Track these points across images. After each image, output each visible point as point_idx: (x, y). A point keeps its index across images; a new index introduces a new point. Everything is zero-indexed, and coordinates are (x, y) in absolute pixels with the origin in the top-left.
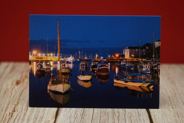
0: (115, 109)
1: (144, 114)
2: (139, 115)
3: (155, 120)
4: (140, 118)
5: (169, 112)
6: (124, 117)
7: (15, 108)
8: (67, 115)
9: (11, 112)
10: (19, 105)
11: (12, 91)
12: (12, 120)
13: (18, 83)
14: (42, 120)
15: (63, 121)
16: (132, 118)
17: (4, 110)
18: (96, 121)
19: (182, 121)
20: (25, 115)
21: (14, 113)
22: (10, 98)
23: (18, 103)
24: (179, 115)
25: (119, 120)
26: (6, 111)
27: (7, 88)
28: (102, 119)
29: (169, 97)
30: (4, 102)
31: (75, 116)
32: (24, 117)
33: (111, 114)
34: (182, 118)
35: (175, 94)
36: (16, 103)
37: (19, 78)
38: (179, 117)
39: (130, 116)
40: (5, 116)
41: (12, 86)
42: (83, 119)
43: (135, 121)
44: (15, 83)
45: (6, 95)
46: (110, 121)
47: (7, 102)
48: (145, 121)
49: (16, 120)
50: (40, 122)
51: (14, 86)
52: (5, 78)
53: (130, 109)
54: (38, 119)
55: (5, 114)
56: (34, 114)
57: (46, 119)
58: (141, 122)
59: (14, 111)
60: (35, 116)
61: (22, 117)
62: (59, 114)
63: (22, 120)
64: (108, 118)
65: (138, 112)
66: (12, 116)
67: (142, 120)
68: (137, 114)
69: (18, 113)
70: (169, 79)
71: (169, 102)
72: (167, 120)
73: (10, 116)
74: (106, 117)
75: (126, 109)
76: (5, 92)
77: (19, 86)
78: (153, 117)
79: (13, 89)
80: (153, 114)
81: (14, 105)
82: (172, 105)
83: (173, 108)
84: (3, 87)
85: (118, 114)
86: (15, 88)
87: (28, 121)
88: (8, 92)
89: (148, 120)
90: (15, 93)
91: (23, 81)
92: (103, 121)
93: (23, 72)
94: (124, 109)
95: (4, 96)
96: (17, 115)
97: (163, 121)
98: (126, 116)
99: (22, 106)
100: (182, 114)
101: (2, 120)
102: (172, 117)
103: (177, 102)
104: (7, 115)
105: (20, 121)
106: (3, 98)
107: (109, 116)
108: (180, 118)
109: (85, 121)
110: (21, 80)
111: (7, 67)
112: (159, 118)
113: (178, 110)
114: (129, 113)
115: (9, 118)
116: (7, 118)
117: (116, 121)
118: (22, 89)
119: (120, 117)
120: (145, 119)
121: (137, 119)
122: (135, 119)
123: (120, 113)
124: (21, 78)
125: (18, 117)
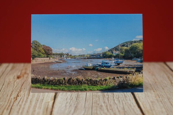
0: (105, 93)
1: (129, 96)
2: (126, 97)
3: (139, 99)
4: (127, 98)
5: (150, 94)
6: (113, 98)
7: (19, 94)
8: (64, 98)
9: (15, 97)
10: (22, 92)
11: (14, 83)
12: (17, 102)
13: (18, 77)
14: (42, 102)
15: (61, 102)
16: (119, 99)
17: (9, 95)
18: (89, 101)
19: (162, 100)
20: (27, 98)
21: (18, 97)
22: (13, 87)
23: (20, 91)
24: (160, 96)
25: (108, 100)
26: (10, 96)
27: (9, 81)
28: (94, 100)
29: (150, 84)
30: (8, 90)
31: (71, 98)
32: (27, 100)
33: (101, 97)
34: (162, 98)
35: (156, 82)
36: (19, 91)
37: (19, 74)
38: (159, 97)
39: (118, 97)
40: (10, 100)
41: (14, 80)
42: (78, 100)
43: (122, 101)
44: (16, 77)
45: (9, 85)
46: (101, 101)
47: (11, 90)
48: (131, 101)
49: (20, 102)
50: (41, 103)
51: (15, 79)
52: (7, 74)
53: (118, 93)
54: (39, 101)
55: (10, 98)
56: (36, 97)
57: (46, 101)
58: (127, 101)
59: (18, 96)
60: (36, 99)
61: (25, 100)
62: (56, 97)
63: (26, 102)
64: (99, 99)
65: (125, 95)
66: (16, 100)
67: (128, 100)
68: (124, 96)
69: (21, 97)
70: (150, 72)
71: (151, 88)
72: (150, 100)
73: (14, 99)
74: (97, 99)
75: (114, 93)
76: (8, 84)
77: (20, 79)
78: (137, 98)
79: (15, 81)
80: (138, 96)
81: (17, 92)
82: (153, 90)
83: (154, 91)
84: (6, 80)
85: (108, 96)
86: (17, 81)
87: (31, 102)
88: (11, 84)
89: (134, 100)
90: (17, 84)
91: (23, 76)
92: (95, 101)
93: (22, 70)
94: (112, 93)
95: (7, 86)
96: (21, 99)
97: (146, 100)
98: (114, 97)
99: (24, 92)
100: (162, 95)
101: (8, 102)
102: (153, 97)
103: (158, 88)
104: (12, 99)
105: (24, 102)
106: (7, 88)
107: (100, 98)
108: (161, 98)
109: (79, 101)
110: (21, 75)
111: (8, 67)
112: (143, 98)
113: (158, 93)
114: (117, 95)
115: (14, 101)
116: (12, 101)
117: (106, 101)
118: (23, 82)
119: (109, 99)
120: (131, 99)
121: (124, 99)
122: (122, 99)
123: (109, 96)
124: (21, 74)
125: (22, 100)
